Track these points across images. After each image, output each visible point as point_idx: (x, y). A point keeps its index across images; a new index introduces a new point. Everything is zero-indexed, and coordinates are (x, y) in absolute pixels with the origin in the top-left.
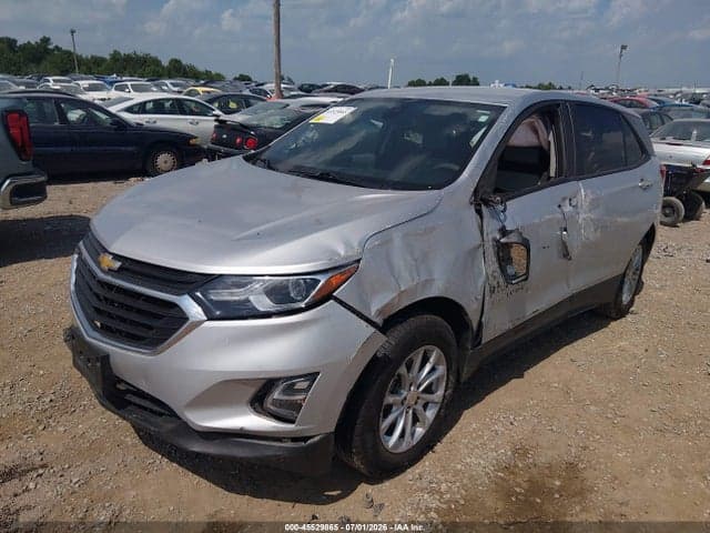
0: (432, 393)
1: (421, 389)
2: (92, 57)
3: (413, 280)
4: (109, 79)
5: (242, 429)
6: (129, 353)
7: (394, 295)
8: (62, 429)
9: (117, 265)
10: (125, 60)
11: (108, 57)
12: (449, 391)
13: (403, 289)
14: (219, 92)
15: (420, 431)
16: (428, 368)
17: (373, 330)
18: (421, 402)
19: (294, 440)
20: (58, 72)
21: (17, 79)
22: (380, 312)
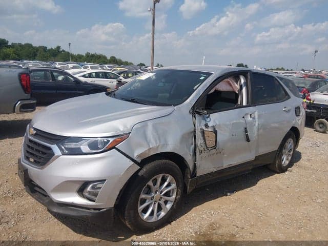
0: (170, 196)
1: (162, 194)
2: (78, 55)
3: (156, 143)
4: (82, 64)
5: (72, 203)
6: (35, 169)
7: (146, 149)
8: (15, 203)
9: (35, 132)
10: (91, 56)
11: (84, 55)
12: (178, 197)
13: (151, 147)
14: (127, 70)
15: (163, 214)
16: (166, 184)
17: (133, 163)
18: (163, 200)
19: (95, 209)
20: (63, 61)
21: (43, 63)
22: (139, 156)
